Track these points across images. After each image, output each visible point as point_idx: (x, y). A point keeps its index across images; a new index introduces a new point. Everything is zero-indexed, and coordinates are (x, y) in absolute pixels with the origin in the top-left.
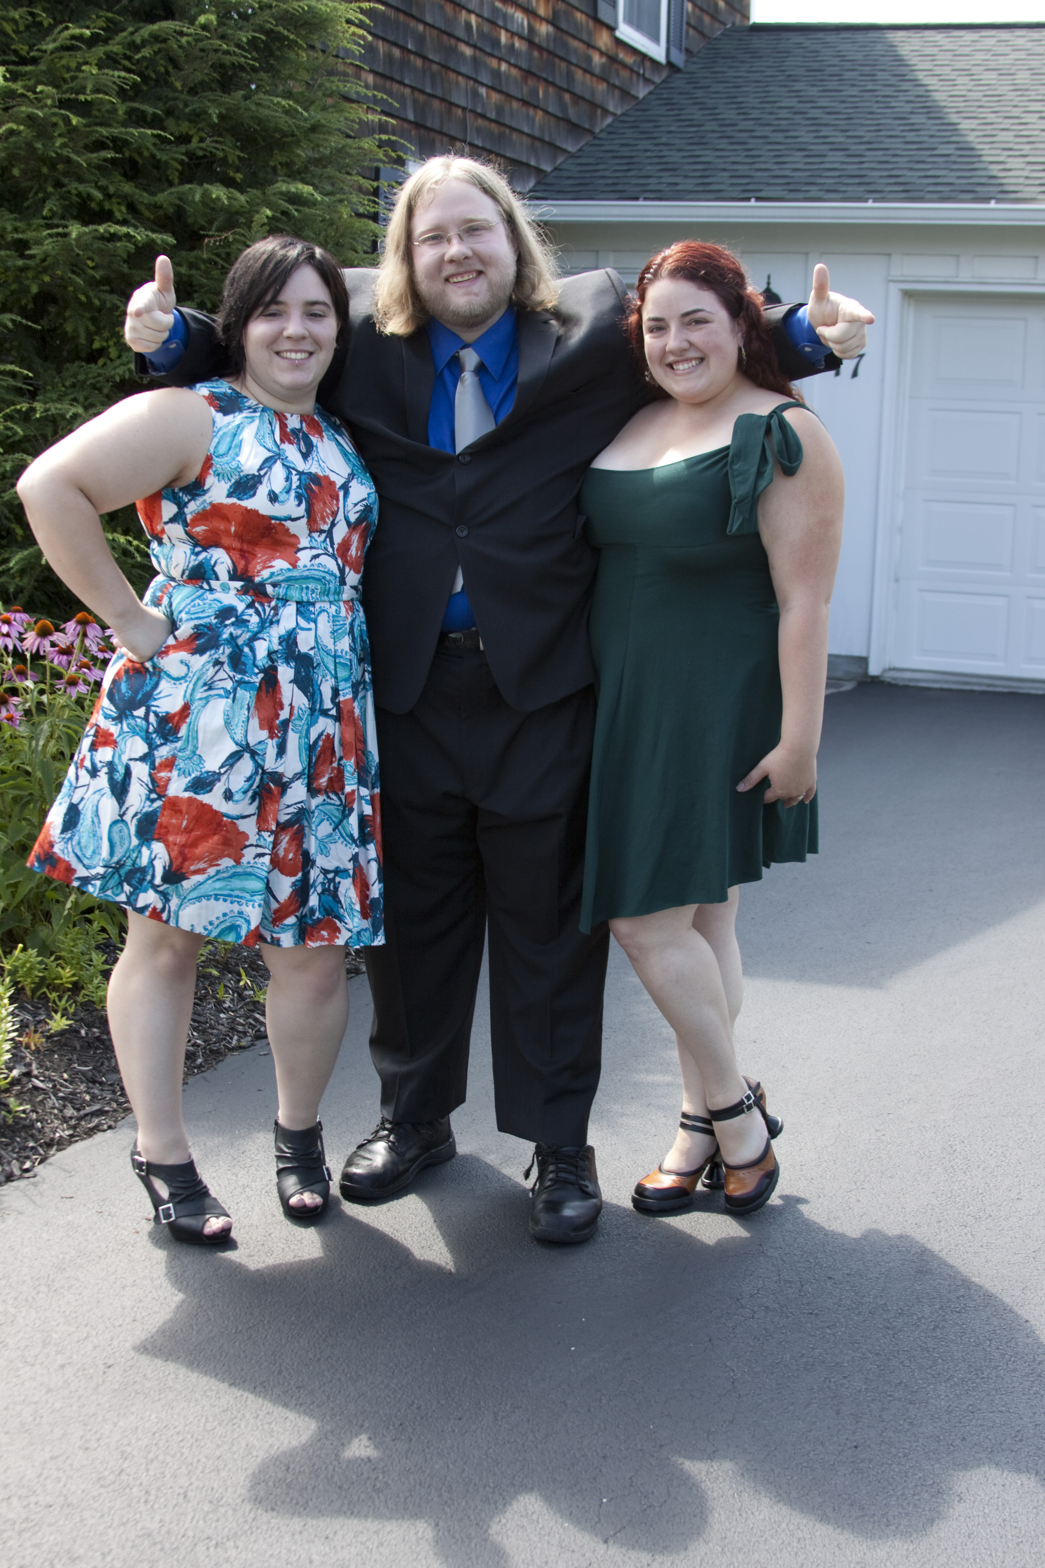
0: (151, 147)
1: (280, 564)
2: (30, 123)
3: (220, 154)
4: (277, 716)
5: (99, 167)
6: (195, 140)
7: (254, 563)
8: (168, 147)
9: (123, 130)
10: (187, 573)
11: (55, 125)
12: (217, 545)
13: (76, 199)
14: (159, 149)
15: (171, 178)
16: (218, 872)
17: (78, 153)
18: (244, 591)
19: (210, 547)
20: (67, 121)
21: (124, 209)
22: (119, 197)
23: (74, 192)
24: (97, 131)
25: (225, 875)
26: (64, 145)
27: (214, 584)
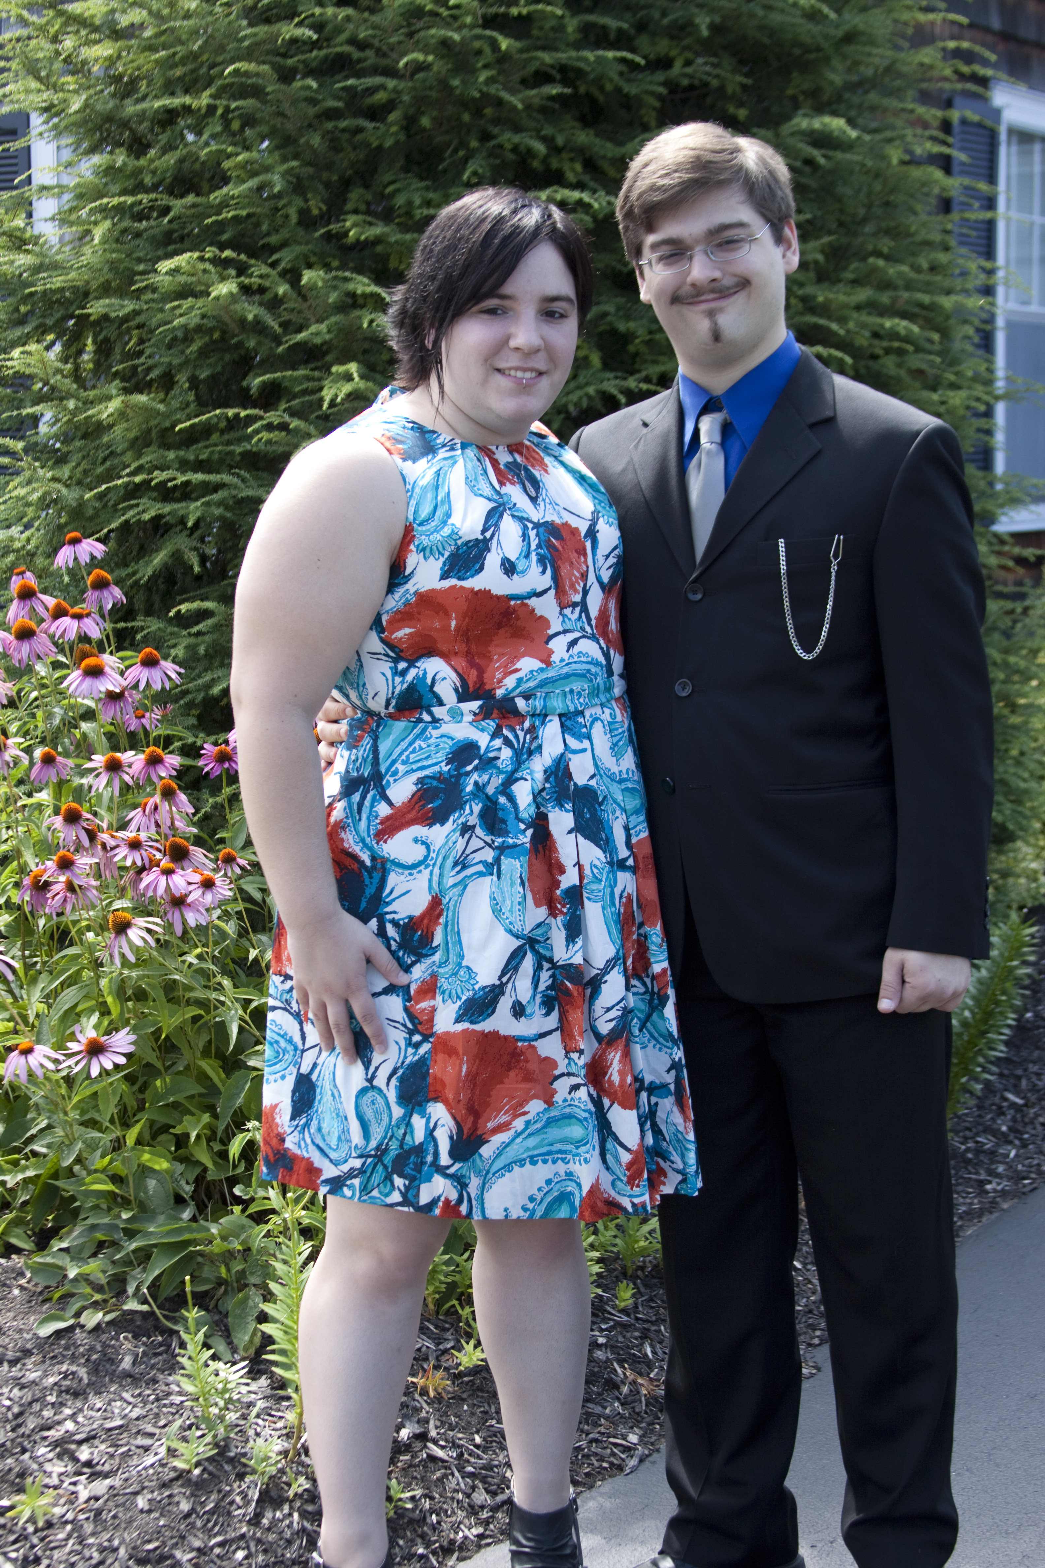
0: (616, 78)
1: (528, 664)
2: (445, 51)
3: (715, 83)
4: (557, 884)
5: (543, 110)
6: (678, 65)
7: (490, 669)
8: (640, 76)
9: (573, 54)
10: (393, 702)
11: (479, 52)
12: (430, 652)
13: (511, 157)
14: (629, 81)
15: (645, 119)
16: (528, 1123)
17: (513, 92)
18: (484, 714)
19: (418, 658)
20: (494, 45)
21: (578, 167)
22: (572, 150)
23: (508, 146)
24: (536, 58)
25: (538, 1125)
26: (490, 81)
27: (438, 711)
